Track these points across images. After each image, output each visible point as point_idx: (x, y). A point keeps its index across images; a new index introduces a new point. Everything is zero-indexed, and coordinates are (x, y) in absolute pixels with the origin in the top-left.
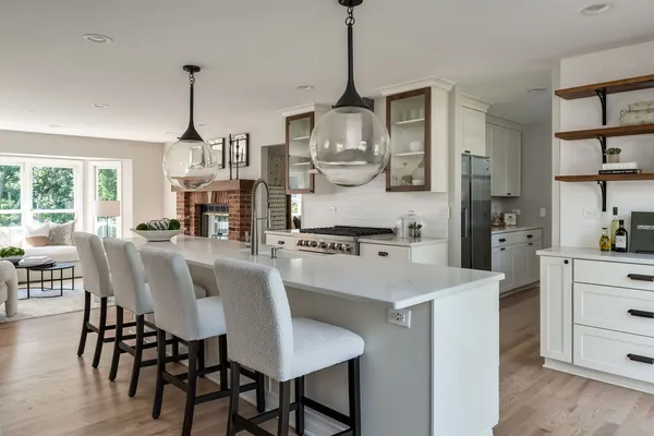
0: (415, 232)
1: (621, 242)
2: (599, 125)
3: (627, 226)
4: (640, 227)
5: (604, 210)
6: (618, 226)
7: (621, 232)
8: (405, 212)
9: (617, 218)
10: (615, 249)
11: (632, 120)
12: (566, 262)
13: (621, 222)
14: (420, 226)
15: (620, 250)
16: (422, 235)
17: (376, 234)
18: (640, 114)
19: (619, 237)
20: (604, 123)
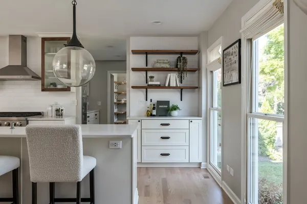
0: (59, 113)
1: (154, 112)
2: (144, 66)
3: (155, 106)
4: (160, 106)
5: (147, 100)
6: (152, 106)
7: (154, 108)
8: (53, 103)
9: (152, 103)
10: (152, 115)
11: (158, 66)
12: (139, 121)
13: (154, 105)
14: (62, 110)
15: (154, 116)
16: (64, 114)
17: (36, 115)
18: (161, 64)
19: (153, 111)
20: (147, 66)
